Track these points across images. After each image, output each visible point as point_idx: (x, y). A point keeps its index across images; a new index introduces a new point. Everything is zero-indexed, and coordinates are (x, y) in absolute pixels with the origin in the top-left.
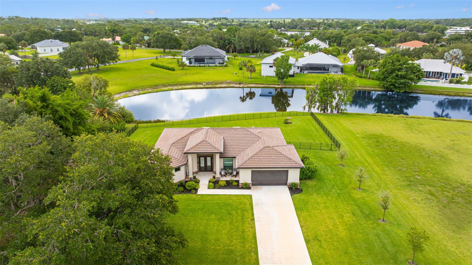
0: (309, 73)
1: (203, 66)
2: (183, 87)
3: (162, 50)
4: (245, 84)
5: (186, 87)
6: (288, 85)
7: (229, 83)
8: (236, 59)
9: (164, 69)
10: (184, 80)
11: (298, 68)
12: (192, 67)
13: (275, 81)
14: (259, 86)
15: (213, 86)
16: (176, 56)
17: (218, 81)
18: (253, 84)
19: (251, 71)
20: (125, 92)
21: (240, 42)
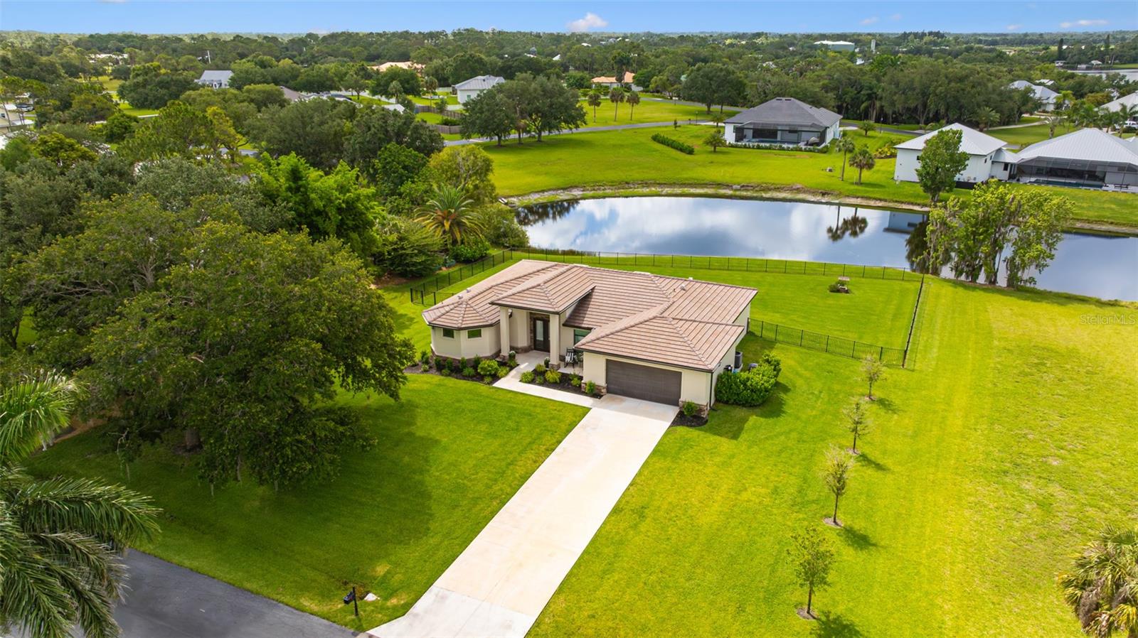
0: (1036, 182)
1: (766, 148)
2: (686, 190)
3: (704, 107)
4: (841, 195)
5: (692, 191)
7: (798, 190)
8: (869, 137)
9: (674, 148)
10: (696, 176)
11: (1006, 169)
12: (741, 147)
13: (918, 196)
14: (872, 203)
15: (755, 195)
16: (722, 121)
17: (774, 184)
18: (858, 198)
19: (861, 167)
21: (895, 93)
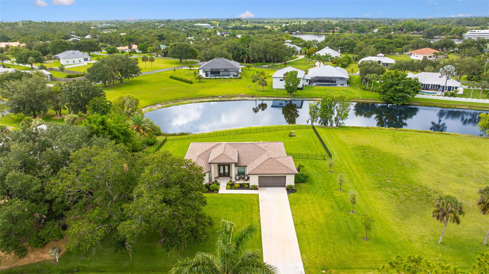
0: (317, 85)
1: (219, 79)
2: (201, 100)
3: (178, 60)
4: (257, 97)
5: (204, 100)
6: (297, 98)
7: (243, 96)
8: (250, 70)
9: (183, 81)
10: (202, 94)
11: (307, 81)
12: (208, 79)
13: (285, 94)
14: (270, 98)
15: (228, 99)
16: (192, 67)
17: (233, 94)
18: (265, 97)
19: (263, 85)
20: (150, 106)
21: (254, 52)
